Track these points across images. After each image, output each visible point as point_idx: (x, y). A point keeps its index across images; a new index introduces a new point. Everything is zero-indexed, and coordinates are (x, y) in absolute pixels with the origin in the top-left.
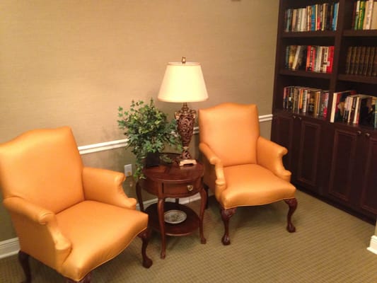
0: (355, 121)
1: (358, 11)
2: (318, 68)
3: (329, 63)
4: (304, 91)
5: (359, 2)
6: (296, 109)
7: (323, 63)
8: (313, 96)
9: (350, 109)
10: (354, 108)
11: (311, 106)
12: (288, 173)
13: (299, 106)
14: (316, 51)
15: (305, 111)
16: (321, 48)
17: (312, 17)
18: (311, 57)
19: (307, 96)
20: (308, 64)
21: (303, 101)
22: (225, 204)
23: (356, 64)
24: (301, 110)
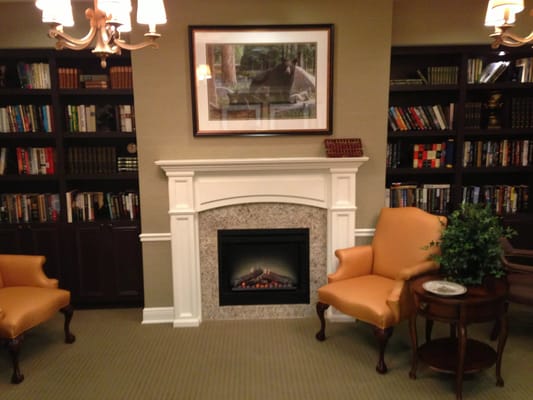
0: (90, 217)
1: (70, 114)
2: (35, 170)
3: (48, 165)
4: (21, 197)
5: (69, 107)
6: (14, 219)
7: (40, 166)
8: (35, 201)
9: (83, 207)
10: (86, 205)
11: (35, 212)
12: (54, 282)
13: (18, 214)
14: (29, 152)
15: (27, 219)
16: (35, 150)
17: (17, 117)
18: (23, 159)
19: (27, 202)
20: (21, 167)
21: (23, 208)
22: (12, 332)
23: (78, 163)
24: (22, 219)
